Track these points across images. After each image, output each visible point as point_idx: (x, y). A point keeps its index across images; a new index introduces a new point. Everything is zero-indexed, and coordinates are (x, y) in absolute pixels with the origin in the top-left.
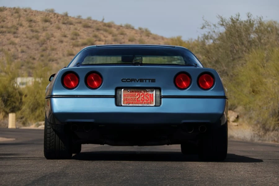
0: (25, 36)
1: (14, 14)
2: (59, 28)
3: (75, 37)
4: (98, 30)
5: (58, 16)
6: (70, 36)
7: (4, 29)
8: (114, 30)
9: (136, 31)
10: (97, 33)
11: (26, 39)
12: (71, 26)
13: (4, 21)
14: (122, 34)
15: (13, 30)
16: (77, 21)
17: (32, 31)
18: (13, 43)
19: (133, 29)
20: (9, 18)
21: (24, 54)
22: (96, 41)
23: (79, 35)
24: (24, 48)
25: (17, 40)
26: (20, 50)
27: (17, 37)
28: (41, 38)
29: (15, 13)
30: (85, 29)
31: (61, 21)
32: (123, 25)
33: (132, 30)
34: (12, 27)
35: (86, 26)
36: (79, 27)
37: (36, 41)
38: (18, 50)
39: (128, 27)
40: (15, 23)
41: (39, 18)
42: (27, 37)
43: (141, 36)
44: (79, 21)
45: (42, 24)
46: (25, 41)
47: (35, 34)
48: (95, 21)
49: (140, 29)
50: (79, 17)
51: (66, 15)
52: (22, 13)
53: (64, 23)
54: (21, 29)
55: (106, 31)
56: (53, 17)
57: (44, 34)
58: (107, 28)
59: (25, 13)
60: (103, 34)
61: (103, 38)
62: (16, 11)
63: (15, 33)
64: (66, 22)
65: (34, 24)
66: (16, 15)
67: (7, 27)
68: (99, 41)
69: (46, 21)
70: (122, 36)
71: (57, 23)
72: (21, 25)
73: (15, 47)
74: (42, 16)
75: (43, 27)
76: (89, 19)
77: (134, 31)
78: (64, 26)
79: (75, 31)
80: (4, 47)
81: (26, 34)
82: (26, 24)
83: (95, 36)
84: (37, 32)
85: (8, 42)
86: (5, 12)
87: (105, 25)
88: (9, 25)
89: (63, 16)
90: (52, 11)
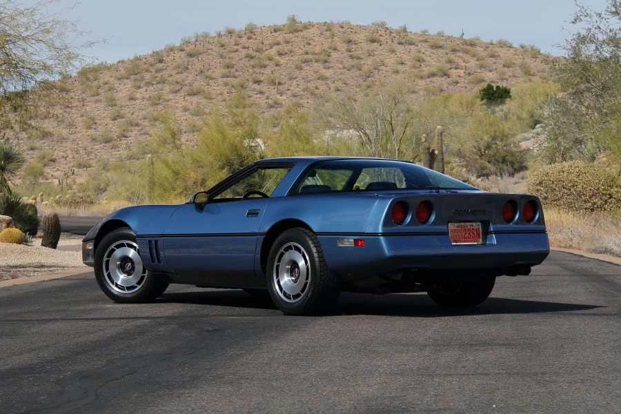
0: (341, 66)
1: (325, 33)
2: (393, 51)
3: (418, 64)
4: (454, 51)
5: (391, 33)
6: (409, 64)
7: (310, 57)
8: (479, 50)
9: (516, 50)
10: (452, 57)
11: (342, 71)
12: (412, 47)
13: (309, 44)
14: (492, 56)
15: (323, 57)
16: (421, 38)
17: (352, 57)
18: (322, 78)
19: (511, 47)
20: (317, 39)
21: (339, 93)
22: (450, 69)
23: (424, 61)
24: (339, 84)
25: (328, 73)
26: (333, 89)
27: (329, 68)
28: (366, 68)
29: (326, 31)
30: (433, 51)
31: (395, 41)
32: (494, 42)
33: (508, 49)
34: (320, 53)
35: (436, 47)
36: (424, 48)
37: (358, 73)
38: (330, 88)
39: (503, 44)
40: (326, 47)
41: (361, 37)
42: (344, 68)
43: (524, 59)
44: (425, 38)
45: (366, 46)
46: (342, 74)
47: (356, 61)
48: (449, 38)
49: (522, 47)
50: (425, 32)
51: (405, 30)
52: (336, 30)
53: (400, 43)
54: (335, 55)
55: (466, 52)
56: (384, 33)
57: (370, 61)
58: (469, 48)
59: (341, 30)
60: (461, 58)
61: (463, 64)
62: (328, 27)
63: (325, 62)
64: (404, 41)
65: (354, 46)
66: (328, 33)
67: (314, 54)
68: (456, 68)
69: (373, 41)
70: (493, 60)
71: (390, 42)
72: (335, 49)
73: (327, 84)
74: (367, 34)
75: (369, 51)
76: (440, 34)
77: (512, 51)
78: (400, 48)
79: (418, 54)
80: (309, 84)
81: (342, 62)
82: (342, 47)
83: (450, 62)
84: (359, 58)
85: (316, 75)
86: (312, 30)
87: (465, 43)
88: (317, 50)
89: (398, 33)
90: (383, 25)
